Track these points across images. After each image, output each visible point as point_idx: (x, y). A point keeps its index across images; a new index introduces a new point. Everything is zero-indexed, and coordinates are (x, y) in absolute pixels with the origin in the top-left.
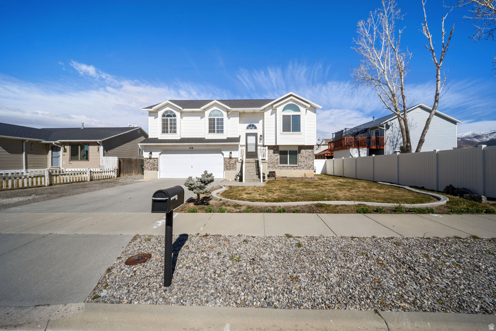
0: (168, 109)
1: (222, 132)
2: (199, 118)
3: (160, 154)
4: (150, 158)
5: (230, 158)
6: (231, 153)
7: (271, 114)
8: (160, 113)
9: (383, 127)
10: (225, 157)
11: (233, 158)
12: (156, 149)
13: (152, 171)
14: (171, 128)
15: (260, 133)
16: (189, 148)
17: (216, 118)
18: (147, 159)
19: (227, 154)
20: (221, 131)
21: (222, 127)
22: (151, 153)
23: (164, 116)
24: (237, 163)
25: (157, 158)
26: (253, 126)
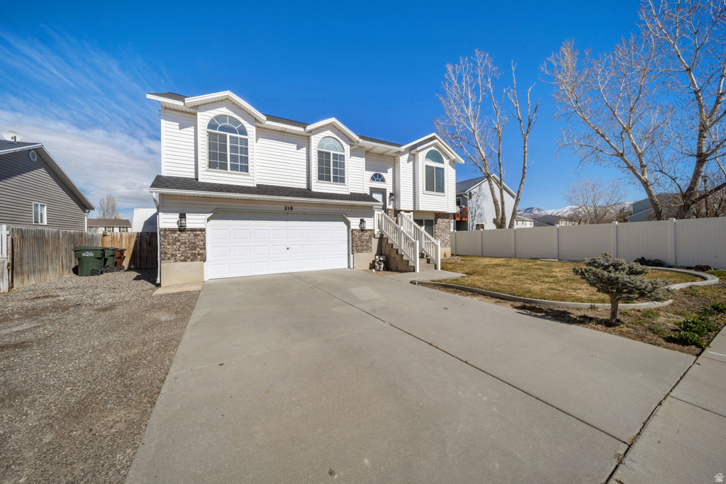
0: (224, 111)
1: (342, 180)
2: (294, 146)
3: (208, 220)
4: (182, 229)
5: (362, 230)
6: (362, 221)
7: (408, 162)
8: (204, 118)
9: (466, 195)
10: (352, 227)
11: (367, 231)
12: (199, 206)
13: (189, 263)
14: (234, 158)
15: (389, 190)
16: (282, 207)
17: (332, 152)
18: (173, 231)
19: (355, 223)
20: (340, 179)
21: (343, 172)
22: (183, 216)
23: (212, 125)
24: (373, 238)
25: (203, 230)
26: (380, 176)
